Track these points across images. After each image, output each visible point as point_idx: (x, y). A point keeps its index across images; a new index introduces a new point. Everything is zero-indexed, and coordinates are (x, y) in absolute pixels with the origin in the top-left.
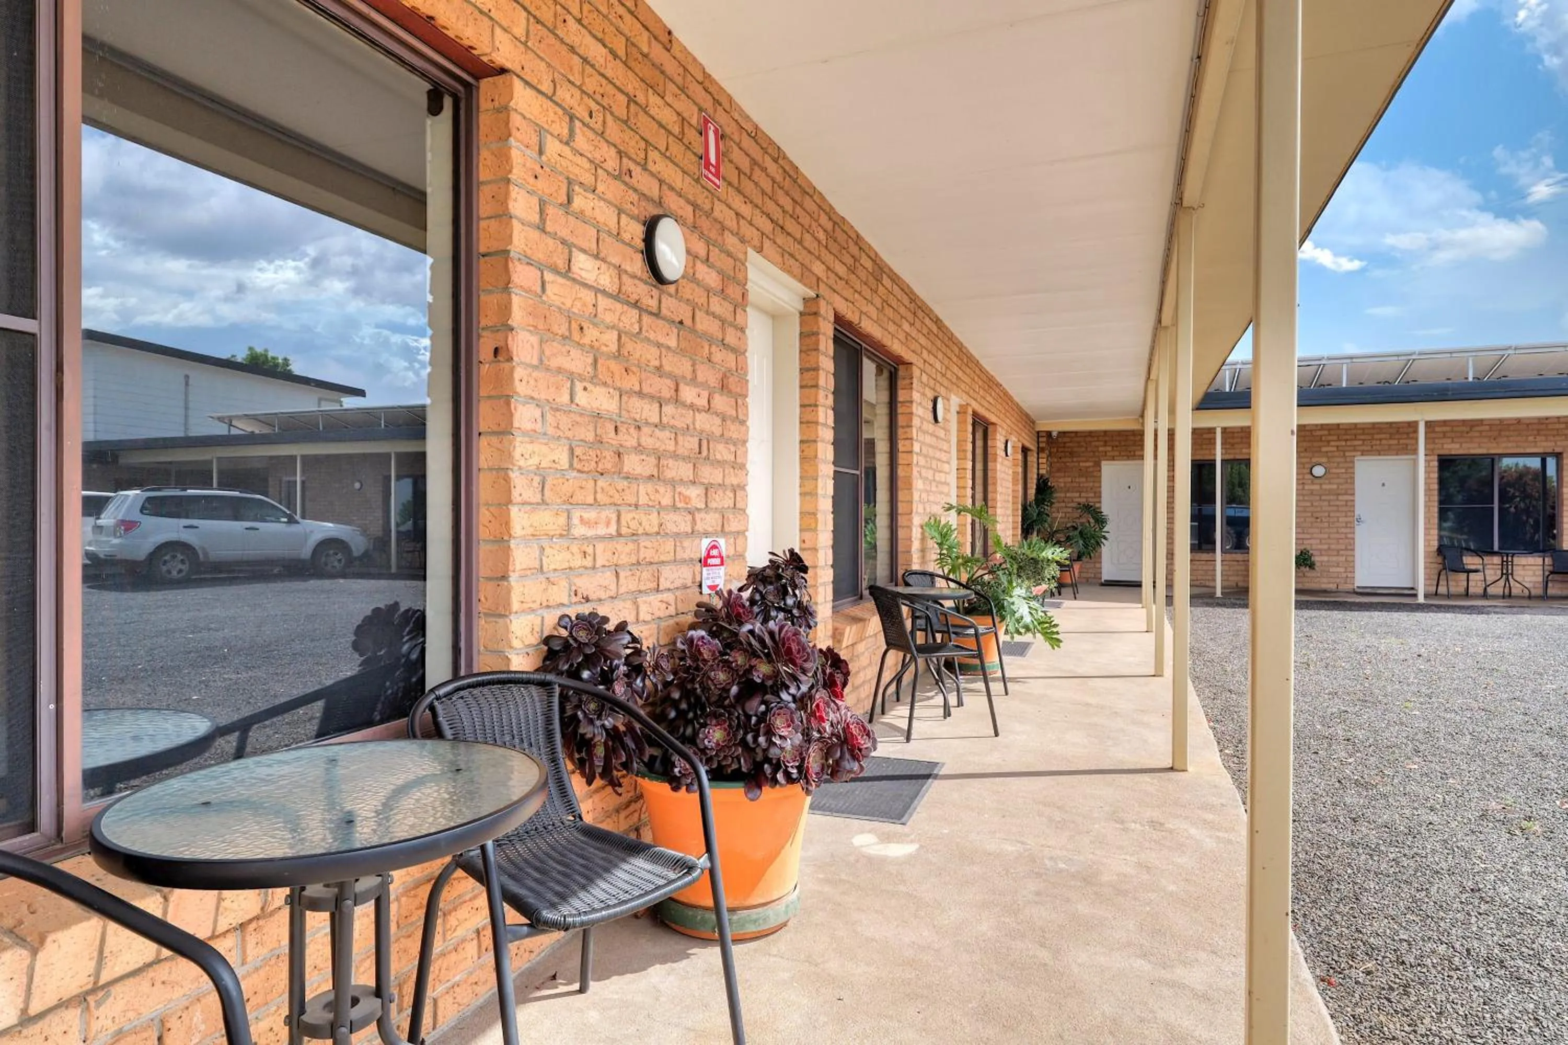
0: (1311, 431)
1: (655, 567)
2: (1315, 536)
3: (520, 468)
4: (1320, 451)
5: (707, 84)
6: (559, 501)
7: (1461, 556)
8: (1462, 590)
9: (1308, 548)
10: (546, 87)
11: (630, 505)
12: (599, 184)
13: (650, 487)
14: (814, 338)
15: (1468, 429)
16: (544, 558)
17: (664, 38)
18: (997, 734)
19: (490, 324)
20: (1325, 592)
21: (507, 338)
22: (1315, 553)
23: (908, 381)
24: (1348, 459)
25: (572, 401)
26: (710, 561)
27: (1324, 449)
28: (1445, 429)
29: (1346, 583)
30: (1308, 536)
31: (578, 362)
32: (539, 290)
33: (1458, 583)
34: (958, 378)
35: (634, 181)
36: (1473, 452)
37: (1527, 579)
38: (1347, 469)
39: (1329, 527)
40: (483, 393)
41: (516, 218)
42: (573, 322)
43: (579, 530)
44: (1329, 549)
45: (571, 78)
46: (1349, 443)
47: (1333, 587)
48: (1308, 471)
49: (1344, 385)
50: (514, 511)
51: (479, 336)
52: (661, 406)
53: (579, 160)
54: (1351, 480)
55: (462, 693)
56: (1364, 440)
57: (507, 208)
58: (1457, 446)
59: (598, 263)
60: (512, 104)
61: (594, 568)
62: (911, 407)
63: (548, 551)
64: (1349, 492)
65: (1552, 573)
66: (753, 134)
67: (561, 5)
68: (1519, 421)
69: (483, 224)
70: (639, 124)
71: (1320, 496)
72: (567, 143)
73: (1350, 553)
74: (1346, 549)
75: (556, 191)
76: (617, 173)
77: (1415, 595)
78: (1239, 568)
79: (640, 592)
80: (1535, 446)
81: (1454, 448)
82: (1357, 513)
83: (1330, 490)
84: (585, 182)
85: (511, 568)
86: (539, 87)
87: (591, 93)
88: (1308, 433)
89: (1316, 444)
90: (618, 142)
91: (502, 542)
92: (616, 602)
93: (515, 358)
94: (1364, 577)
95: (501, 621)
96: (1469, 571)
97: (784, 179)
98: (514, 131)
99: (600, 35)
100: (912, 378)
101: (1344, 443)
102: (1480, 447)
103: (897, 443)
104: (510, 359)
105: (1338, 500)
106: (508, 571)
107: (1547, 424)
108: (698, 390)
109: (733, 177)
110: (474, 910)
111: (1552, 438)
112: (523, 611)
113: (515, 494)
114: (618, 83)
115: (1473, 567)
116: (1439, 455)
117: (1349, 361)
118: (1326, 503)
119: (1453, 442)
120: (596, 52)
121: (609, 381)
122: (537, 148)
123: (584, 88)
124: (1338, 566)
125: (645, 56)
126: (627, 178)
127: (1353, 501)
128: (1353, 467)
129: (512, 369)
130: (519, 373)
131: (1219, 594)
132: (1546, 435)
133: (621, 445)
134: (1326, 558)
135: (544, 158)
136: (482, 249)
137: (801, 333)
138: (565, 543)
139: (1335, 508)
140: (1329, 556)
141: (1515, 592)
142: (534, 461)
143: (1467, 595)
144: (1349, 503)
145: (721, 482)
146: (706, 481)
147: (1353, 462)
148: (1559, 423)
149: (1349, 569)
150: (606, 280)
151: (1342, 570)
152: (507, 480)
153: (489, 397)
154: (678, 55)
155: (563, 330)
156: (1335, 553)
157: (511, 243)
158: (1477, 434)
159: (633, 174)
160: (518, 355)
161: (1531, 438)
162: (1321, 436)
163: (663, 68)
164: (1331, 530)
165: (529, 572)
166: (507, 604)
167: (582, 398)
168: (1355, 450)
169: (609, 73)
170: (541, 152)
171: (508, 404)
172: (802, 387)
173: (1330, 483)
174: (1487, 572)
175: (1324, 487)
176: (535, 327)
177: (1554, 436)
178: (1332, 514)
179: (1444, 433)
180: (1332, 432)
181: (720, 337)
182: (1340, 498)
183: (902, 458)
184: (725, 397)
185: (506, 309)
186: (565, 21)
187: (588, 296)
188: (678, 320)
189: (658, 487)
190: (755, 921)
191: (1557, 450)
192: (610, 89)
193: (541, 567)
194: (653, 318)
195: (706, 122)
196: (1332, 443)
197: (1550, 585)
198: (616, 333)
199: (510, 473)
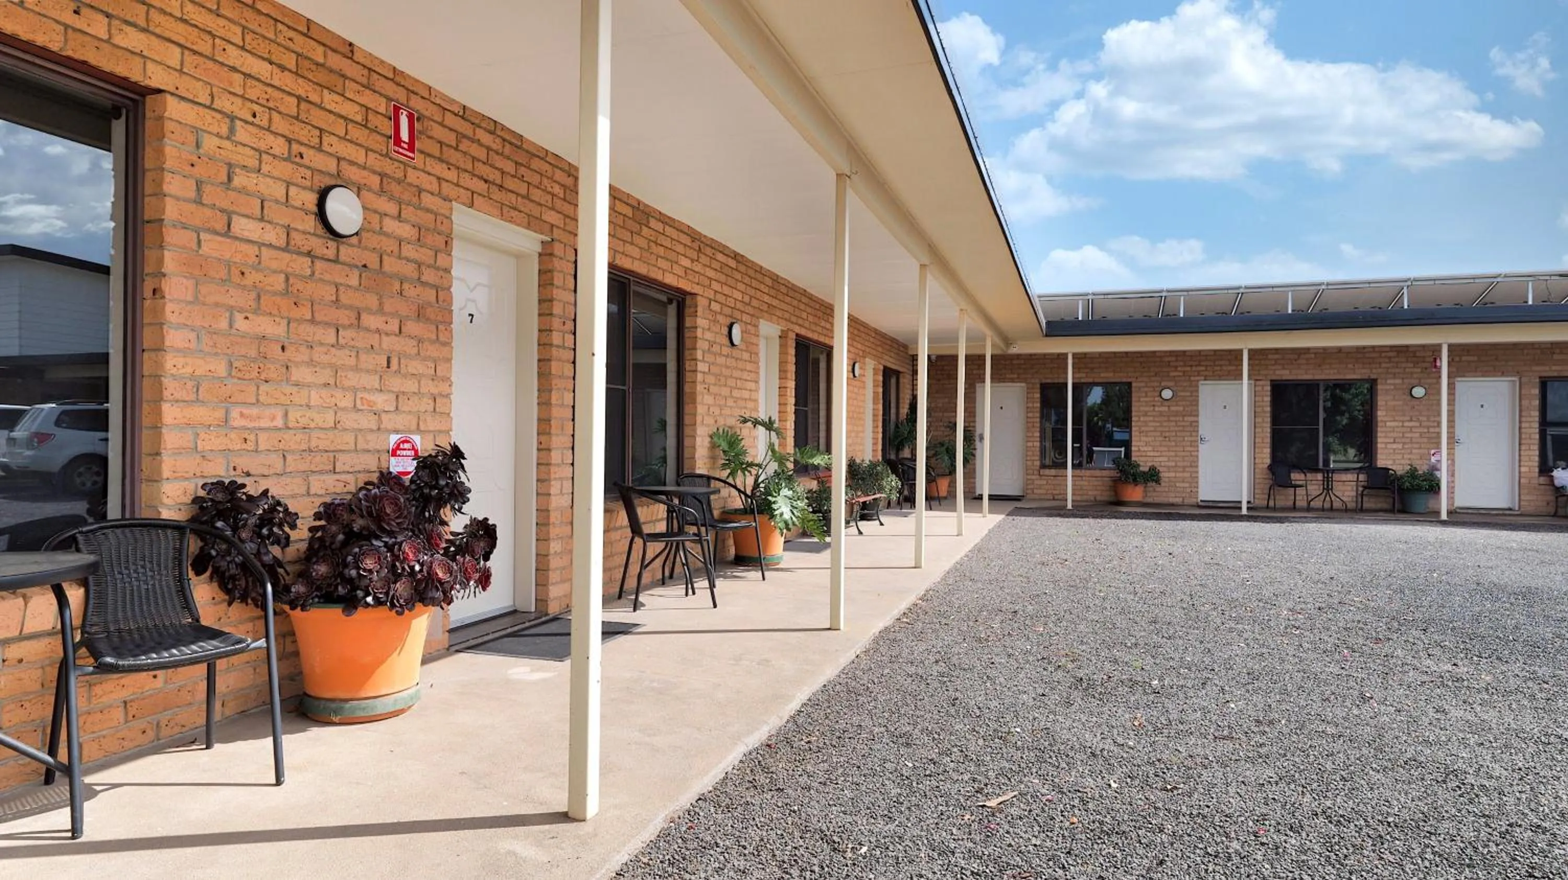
0: (1161, 357)
1: (331, 455)
2: (1164, 454)
3: (172, 375)
4: (1168, 376)
5: (398, 79)
6: (215, 400)
7: (1290, 473)
8: (1290, 503)
9: (1156, 465)
10: (204, 98)
11: (301, 406)
12: (263, 165)
13: (324, 392)
14: (549, 274)
15: (1296, 357)
16: (199, 442)
17: (346, 50)
18: (715, 606)
19: (151, 271)
20: (1172, 505)
21: (161, 281)
22: (1161, 469)
23: (692, 310)
24: (1194, 383)
25: (231, 326)
26: (398, 452)
27: (1172, 374)
28: (1276, 356)
29: (1190, 497)
30: (1159, 454)
31: (237, 298)
32: (195, 247)
33: (1284, 498)
34: (769, 305)
35: (306, 161)
36: (1300, 377)
37: (1346, 493)
38: (1191, 392)
39: (1176, 446)
40: (145, 321)
41: (170, 196)
42: (233, 268)
43: (238, 422)
44: (1176, 466)
45: (231, 90)
46: (1194, 368)
47: (1178, 500)
48: (1158, 394)
49: (1182, 315)
50: (166, 407)
51: (143, 280)
52: (338, 331)
53: (240, 149)
54: (1195, 402)
55: (106, 531)
56: (1207, 366)
57: (162, 189)
58: (1287, 372)
59: (262, 225)
60: (166, 114)
61: (256, 451)
62: (695, 332)
63: (202, 435)
64: (1194, 413)
65: (1365, 487)
66: (461, 114)
67: (221, 38)
68: (1340, 350)
69: (147, 199)
70: (310, 118)
71: (1169, 416)
72: (228, 138)
73: (1194, 469)
74: (1191, 466)
75: (215, 174)
76: (286, 156)
77: (1240, 508)
78: (1096, 483)
79: (313, 472)
80: (1354, 373)
81: (1285, 374)
82: (1200, 433)
83: (1177, 412)
84: (249, 165)
85: (162, 446)
86: (196, 100)
87: (255, 99)
88: (1158, 359)
89: (1165, 370)
90: (287, 133)
91: (157, 428)
92: (283, 478)
93: (167, 296)
94: (1207, 492)
95: (155, 484)
96: (1296, 486)
97: (504, 146)
98: (168, 134)
99: (266, 56)
100: (696, 306)
101: (1189, 369)
102: (1306, 374)
103: (684, 364)
104: (163, 297)
105: (1183, 421)
106: (159, 448)
107: (1365, 353)
108: (384, 319)
109: (435, 150)
110: (120, 687)
111: (1368, 366)
112: (175, 478)
113: (166, 394)
114: (287, 89)
115: (1298, 483)
116: (1271, 381)
117: (1185, 293)
118: (1173, 424)
119: (1284, 369)
120: (261, 68)
121: (275, 312)
122: (194, 144)
123: (247, 96)
124: (1183, 482)
125: (322, 65)
126: (298, 160)
127: (1197, 422)
128: (1197, 391)
129: (164, 304)
130: (169, 307)
131: (1069, 506)
132: (1363, 363)
133: (289, 360)
134: (1173, 474)
135: (201, 151)
136: (146, 218)
137: (540, 271)
138: (223, 431)
139: (1181, 428)
140: (1176, 472)
141: (1336, 505)
142: (189, 370)
143: (1294, 508)
144: (1194, 424)
145: (416, 391)
146: (395, 390)
147: (1197, 386)
148: (1374, 351)
149: (1194, 485)
150: (273, 236)
151: (1187, 485)
152: (161, 384)
153: (150, 324)
154: (362, 60)
155: (223, 274)
156: (1181, 469)
157: (164, 213)
158: (1304, 362)
159: (304, 156)
160: (170, 294)
161: (1350, 366)
162: (1169, 362)
163: (342, 73)
164: (1178, 449)
165: (183, 451)
166: (159, 473)
167: (240, 324)
168: (1198, 375)
169: (276, 83)
170: (198, 146)
171: (162, 329)
172: (540, 315)
173: (1177, 405)
174: (1309, 487)
175: (1173, 408)
176: (191, 274)
177: (1370, 364)
178: (1178, 434)
179: (1276, 360)
180: (1179, 358)
181: (417, 277)
182: (1186, 419)
183: (688, 377)
184: (421, 324)
185: (161, 261)
186: (224, 50)
187: (252, 250)
188: (360, 264)
189: (333, 393)
190: (364, 709)
191: (1373, 377)
192: (277, 94)
193: (196, 447)
194: (333, 265)
195: (397, 110)
196: (1179, 369)
197: (1365, 499)
198: (283, 276)
199: (163, 379)
